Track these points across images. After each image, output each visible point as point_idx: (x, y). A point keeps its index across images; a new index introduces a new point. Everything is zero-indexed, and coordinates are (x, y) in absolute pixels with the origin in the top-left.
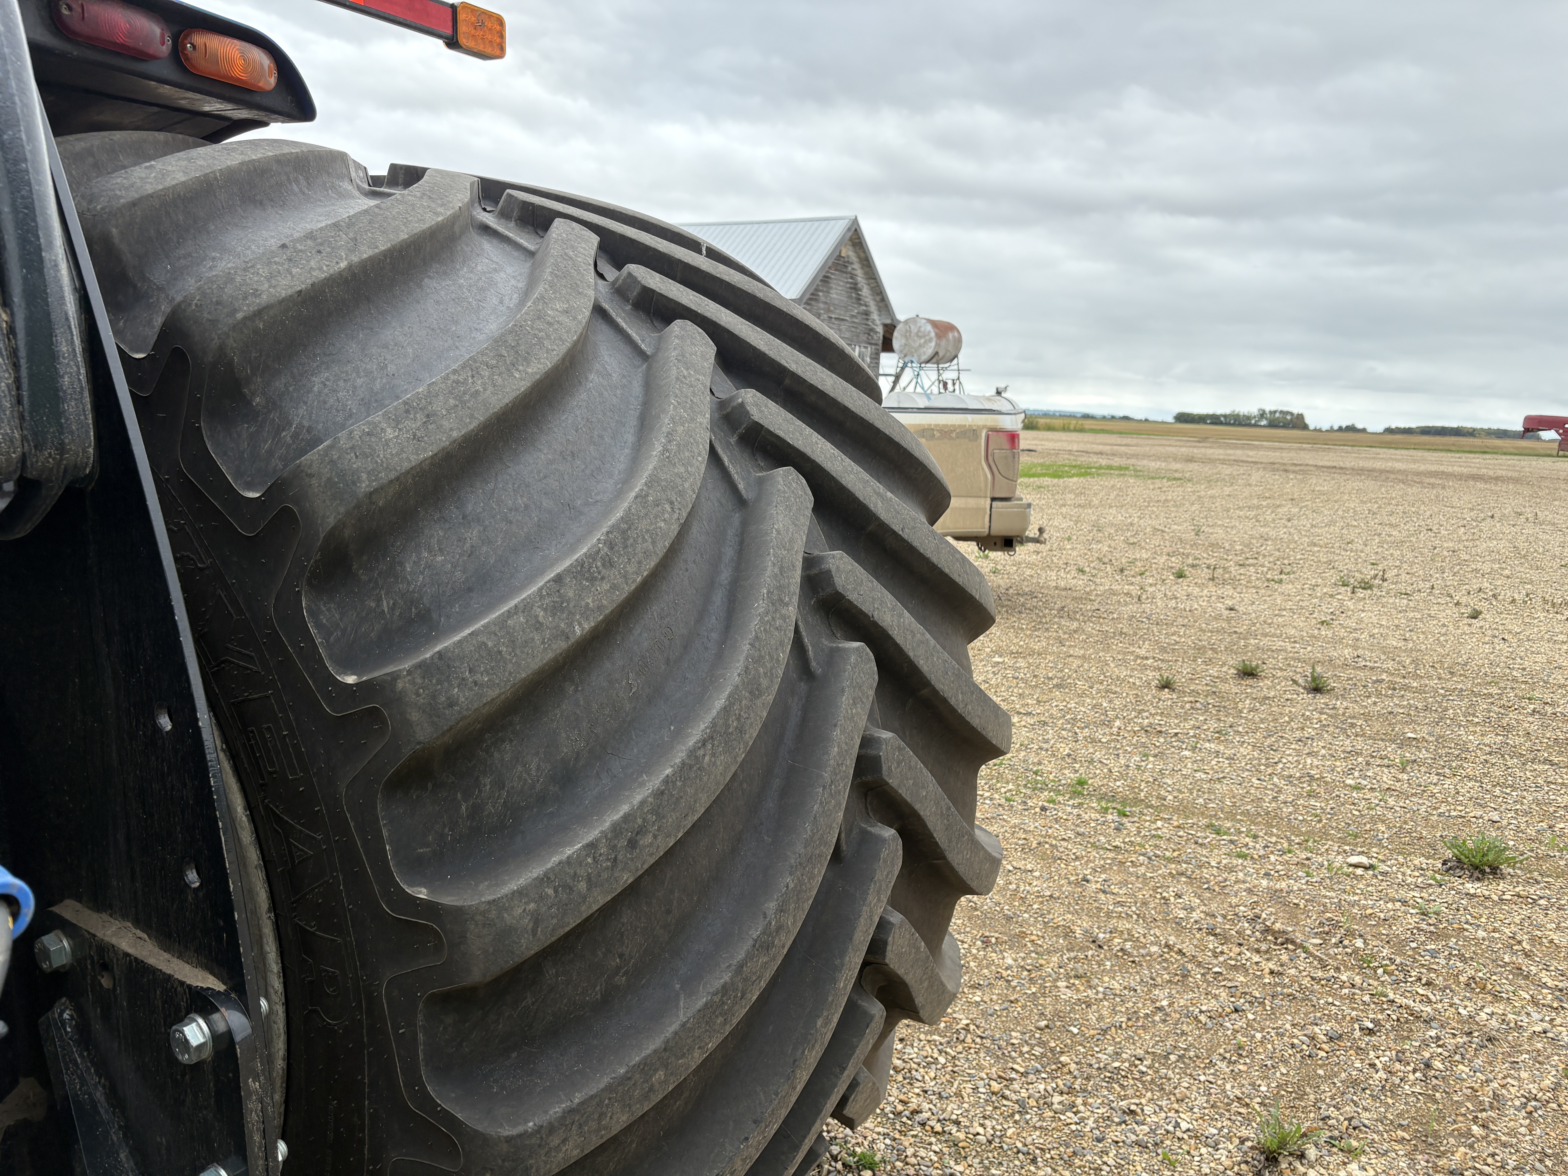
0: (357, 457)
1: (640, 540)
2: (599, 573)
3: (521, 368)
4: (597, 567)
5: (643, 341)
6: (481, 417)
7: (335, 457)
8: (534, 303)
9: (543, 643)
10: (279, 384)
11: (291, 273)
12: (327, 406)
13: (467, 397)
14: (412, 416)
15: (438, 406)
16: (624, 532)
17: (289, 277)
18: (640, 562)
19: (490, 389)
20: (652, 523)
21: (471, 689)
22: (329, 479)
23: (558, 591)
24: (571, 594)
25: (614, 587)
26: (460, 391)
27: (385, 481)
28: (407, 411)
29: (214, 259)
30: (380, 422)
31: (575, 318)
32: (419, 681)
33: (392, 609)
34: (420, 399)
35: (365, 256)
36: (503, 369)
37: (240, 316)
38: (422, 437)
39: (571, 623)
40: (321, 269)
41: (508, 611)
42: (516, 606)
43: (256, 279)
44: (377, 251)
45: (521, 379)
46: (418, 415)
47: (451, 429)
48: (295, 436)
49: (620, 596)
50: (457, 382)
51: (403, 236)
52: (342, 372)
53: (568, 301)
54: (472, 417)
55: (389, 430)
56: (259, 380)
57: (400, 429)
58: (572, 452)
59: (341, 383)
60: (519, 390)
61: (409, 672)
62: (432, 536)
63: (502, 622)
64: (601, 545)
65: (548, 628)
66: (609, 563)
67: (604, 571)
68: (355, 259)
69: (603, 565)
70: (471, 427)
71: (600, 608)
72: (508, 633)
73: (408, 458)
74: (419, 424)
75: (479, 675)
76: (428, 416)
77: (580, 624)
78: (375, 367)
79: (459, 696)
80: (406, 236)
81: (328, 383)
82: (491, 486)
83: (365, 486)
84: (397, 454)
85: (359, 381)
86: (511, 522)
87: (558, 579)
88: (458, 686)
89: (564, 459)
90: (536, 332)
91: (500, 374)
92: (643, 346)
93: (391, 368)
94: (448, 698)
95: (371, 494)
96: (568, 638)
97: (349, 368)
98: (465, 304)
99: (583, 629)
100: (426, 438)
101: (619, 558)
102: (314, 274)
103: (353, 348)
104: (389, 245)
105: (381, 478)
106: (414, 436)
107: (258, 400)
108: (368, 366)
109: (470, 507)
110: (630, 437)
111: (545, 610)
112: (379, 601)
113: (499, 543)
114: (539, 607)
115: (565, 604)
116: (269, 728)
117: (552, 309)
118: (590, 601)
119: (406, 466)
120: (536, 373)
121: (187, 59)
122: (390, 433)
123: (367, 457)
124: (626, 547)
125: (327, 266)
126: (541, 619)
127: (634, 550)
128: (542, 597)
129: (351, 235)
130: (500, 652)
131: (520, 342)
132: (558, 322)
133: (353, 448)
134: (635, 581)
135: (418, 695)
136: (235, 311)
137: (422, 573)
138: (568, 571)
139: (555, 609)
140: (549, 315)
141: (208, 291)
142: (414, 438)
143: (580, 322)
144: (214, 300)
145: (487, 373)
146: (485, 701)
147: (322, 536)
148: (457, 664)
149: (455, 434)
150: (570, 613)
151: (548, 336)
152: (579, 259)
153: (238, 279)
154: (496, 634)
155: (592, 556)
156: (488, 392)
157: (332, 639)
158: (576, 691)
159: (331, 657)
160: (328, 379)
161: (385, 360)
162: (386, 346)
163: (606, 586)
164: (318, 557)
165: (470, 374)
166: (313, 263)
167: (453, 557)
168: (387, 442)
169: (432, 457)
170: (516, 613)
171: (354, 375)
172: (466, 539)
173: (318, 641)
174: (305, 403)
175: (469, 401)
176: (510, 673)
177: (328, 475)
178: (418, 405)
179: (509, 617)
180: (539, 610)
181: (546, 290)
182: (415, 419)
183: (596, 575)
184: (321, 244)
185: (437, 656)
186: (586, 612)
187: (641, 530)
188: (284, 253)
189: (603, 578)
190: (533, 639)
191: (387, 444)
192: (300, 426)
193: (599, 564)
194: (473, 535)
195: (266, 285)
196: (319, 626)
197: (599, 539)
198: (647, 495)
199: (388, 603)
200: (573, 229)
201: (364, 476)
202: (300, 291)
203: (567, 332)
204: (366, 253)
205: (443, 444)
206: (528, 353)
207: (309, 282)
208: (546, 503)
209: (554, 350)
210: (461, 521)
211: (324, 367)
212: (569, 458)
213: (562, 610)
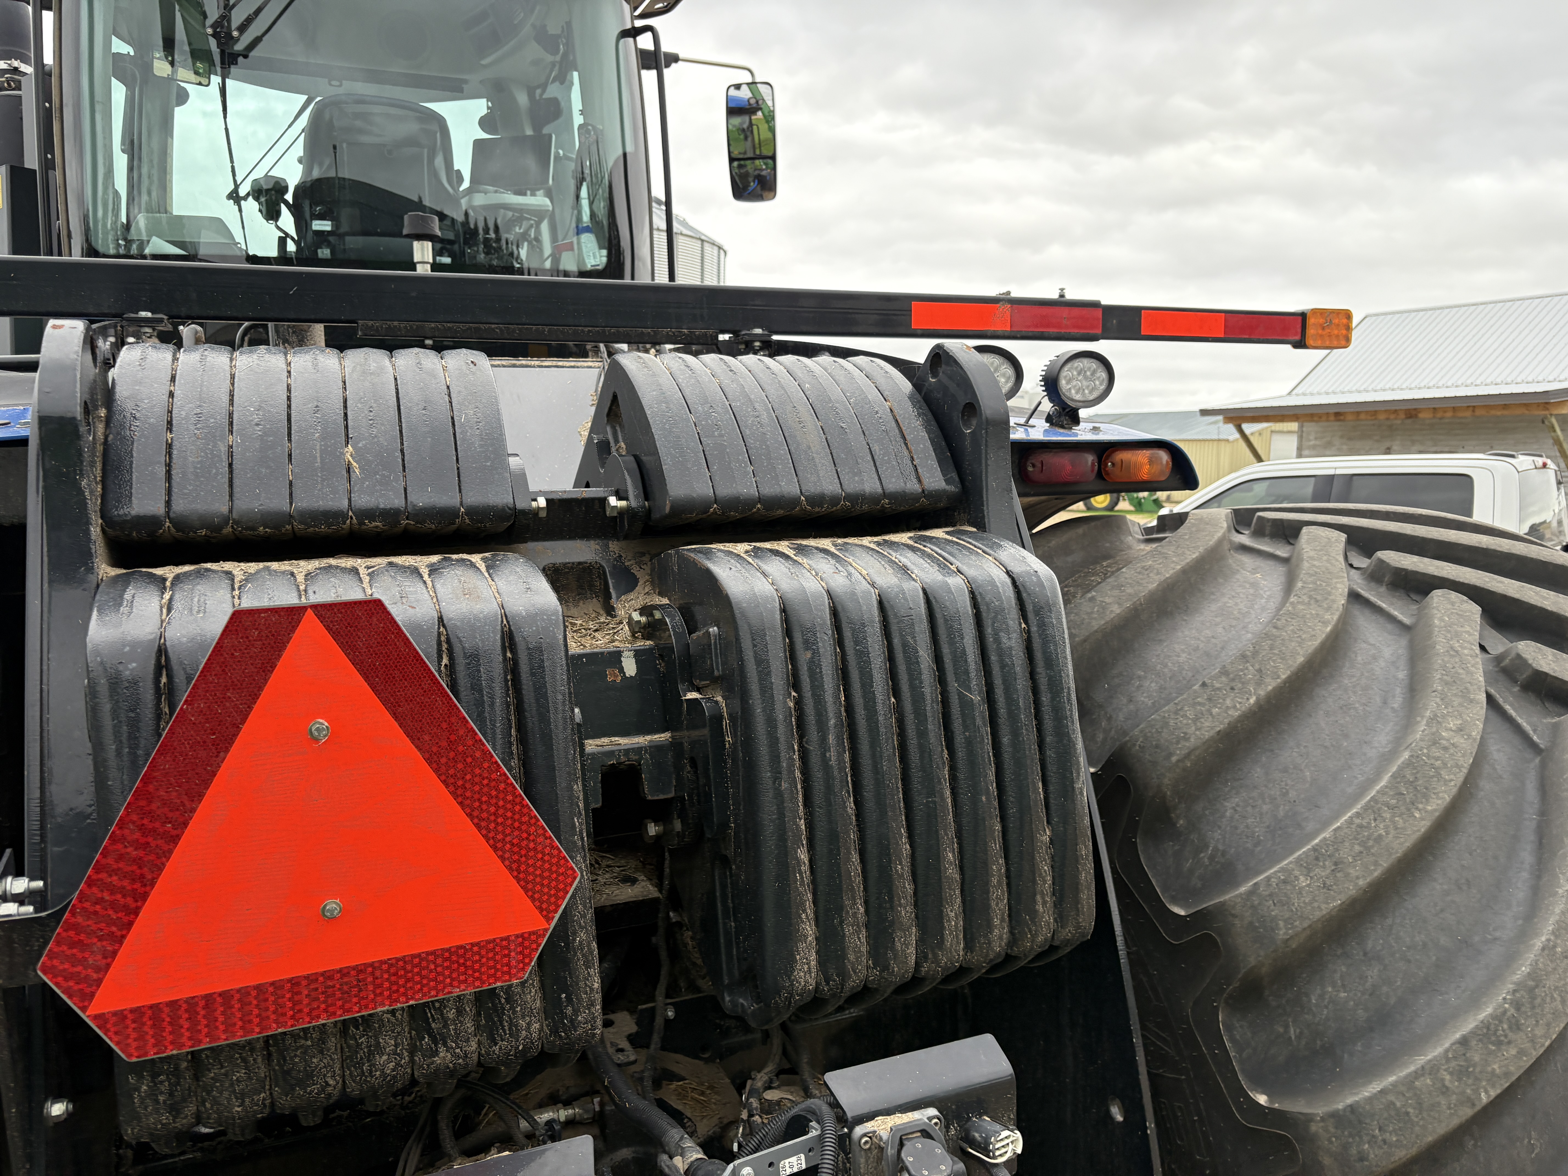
0: (1275, 904)
1: (1548, 999)
2: (1506, 1036)
3: (1420, 806)
4: (1503, 1030)
5: (1535, 731)
6: (1385, 864)
7: (1256, 902)
8: (1427, 725)
9: (1449, 1108)
10: (1198, 807)
11: (1211, 714)
12: (1239, 831)
13: (1371, 843)
14: (1321, 864)
15: (1345, 853)
16: (1531, 990)
17: (1210, 719)
18: (1548, 1025)
19: (1393, 832)
20: (1560, 979)
21: (1380, 1147)
22: (1251, 923)
23: (1464, 1055)
24: (1477, 1058)
25: (1521, 1052)
26: (1364, 836)
27: (1299, 929)
28: (1317, 859)
29: (1139, 677)
30: (1293, 870)
31: (1469, 736)
32: (1332, 1130)
33: (1299, 1037)
34: (1328, 845)
35: (1270, 688)
36: (1403, 808)
37: (1174, 759)
38: (1331, 886)
39: (1478, 1089)
40: (1235, 707)
41: (1416, 1072)
42: (1423, 1067)
43: (1185, 722)
44: (1279, 680)
45: (1422, 819)
46: (1327, 863)
47: (1358, 878)
48: (1212, 858)
49: (1526, 1062)
50: (1361, 826)
51: (1301, 659)
52: (1250, 798)
53: (1460, 715)
54: (1376, 863)
55: (1302, 878)
56: (1184, 806)
57: (1311, 878)
58: (1467, 880)
59: (1249, 809)
60: (1419, 831)
61: (1323, 1119)
62: (1335, 971)
63: (1410, 1082)
64: (1507, 1006)
65: (1454, 1093)
66: (1516, 1026)
67: (1511, 1035)
68: (1262, 693)
69: (1510, 1028)
70: (1376, 874)
71: (1507, 1074)
72: (1415, 1094)
73: (1319, 907)
74: (1328, 871)
75: (1388, 1134)
76: (1336, 864)
77: (1486, 1092)
78: (1278, 793)
79: (1369, 1152)
80: (1302, 659)
81: (1238, 809)
82: (1389, 921)
83: (1282, 933)
84: (1311, 903)
85: (1265, 808)
86: (1409, 961)
87: (1464, 1042)
88: (1369, 1143)
89: (1460, 888)
90: (1432, 761)
91: (1401, 815)
92: (1535, 738)
93: (1292, 794)
94: (1359, 1152)
95: (1288, 940)
96: (1474, 1105)
97: (1255, 794)
98: (1352, 712)
99: (1489, 1096)
100: (1334, 887)
101: (1525, 1019)
102: (1230, 713)
103: (1258, 773)
104: (1289, 672)
105: (1296, 926)
106: (1324, 884)
107: (1181, 822)
108: (1272, 793)
109: (1370, 944)
110: (1527, 856)
111: (1451, 1074)
112: (1287, 1027)
113: (1399, 983)
114: (1445, 1070)
115: (1471, 1069)
116: (1180, 1107)
117: (1447, 729)
118: (1496, 1066)
119: (1318, 914)
120: (1435, 810)
121: (1108, 474)
122: (1303, 882)
123: (1284, 905)
124: (1533, 1008)
125: (1240, 703)
126: (1447, 1083)
127: (1542, 1011)
128: (1448, 1060)
129: (1257, 667)
130: (1407, 1113)
131: (1418, 776)
132: (1453, 744)
133: (1271, 895)
134: (1543, 1045)
135: (1331, 1142)
136: (1170, 755)
137: (1326, 1007)
138: (1473, 1033)
139: (1461, 1073)
140: (1443, 738)
141: (1149, 734)
142: (1324, 887)
143: (1475, 740)
144: (1154, 743)
145: (1388, 816)
146: (1393, 1160)
147: (1243, 971)
148: (1367, 1121)
149: (1361, 883)
150: (1477, 1079)
151: (1445, 764)
152: (1466, 652)
153: (1172, 723)
154: (1404, 1095)
155: (1499, 1017)
156: (1390, 836)
157: (1244, 1055)
158: (1475, 1146)
159: (1243, 1071)
160: (1238, 805)
161: (1286, 785)
162: (1285, 770)
163: (1513, 1052)
164: (1237, 985)
165: (1372, 817)
166: (1228, 702)
167: (1355, 995)
168: (1301, 889)
169: (1341, 905)
170: (1423, 1075)
171: (1260, 802)
172: (1367, 977)
173: (1232, 1054)
174: (1220, 827)
175: (1372, 847)
176: (1417, 1136)
177: (1250, 919)
178: (1326, 851)
179: (1416, 1078)
180: (1445, 1073)
181: (1438, 705)
182: (1324, 867)
183: (1502, 1038)
184: (1233, 680)
185: (1349, 1109)
186: (1493, 1078)
187: (1549, 988)
188: (1205, 692)
189: (1509, 1043)
190: (1439, 1103)
191: (1300, 893)
192: (1216, 849)
193: (1505, 1026)
194: (1373, 973)
195: (1193, 728)
196: (1232, 1039)
197: (1504, 999)
198: (1555, 947)
199: (1295, 1031)
200: (1453, 604)
201: (1281, 924)
202: (1219, 731)
203: (1464, 756)
204: (1271, 685)
205: (1350, 893)
206: (1426, 788)
207: (1226, 721)
208: (1444, 940)
209: (1451, 780)
210: (1363, 958)
211: (1234, 792)
212: (1465, 887)
213: (1469, 1075)
